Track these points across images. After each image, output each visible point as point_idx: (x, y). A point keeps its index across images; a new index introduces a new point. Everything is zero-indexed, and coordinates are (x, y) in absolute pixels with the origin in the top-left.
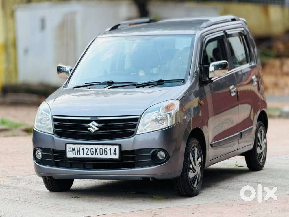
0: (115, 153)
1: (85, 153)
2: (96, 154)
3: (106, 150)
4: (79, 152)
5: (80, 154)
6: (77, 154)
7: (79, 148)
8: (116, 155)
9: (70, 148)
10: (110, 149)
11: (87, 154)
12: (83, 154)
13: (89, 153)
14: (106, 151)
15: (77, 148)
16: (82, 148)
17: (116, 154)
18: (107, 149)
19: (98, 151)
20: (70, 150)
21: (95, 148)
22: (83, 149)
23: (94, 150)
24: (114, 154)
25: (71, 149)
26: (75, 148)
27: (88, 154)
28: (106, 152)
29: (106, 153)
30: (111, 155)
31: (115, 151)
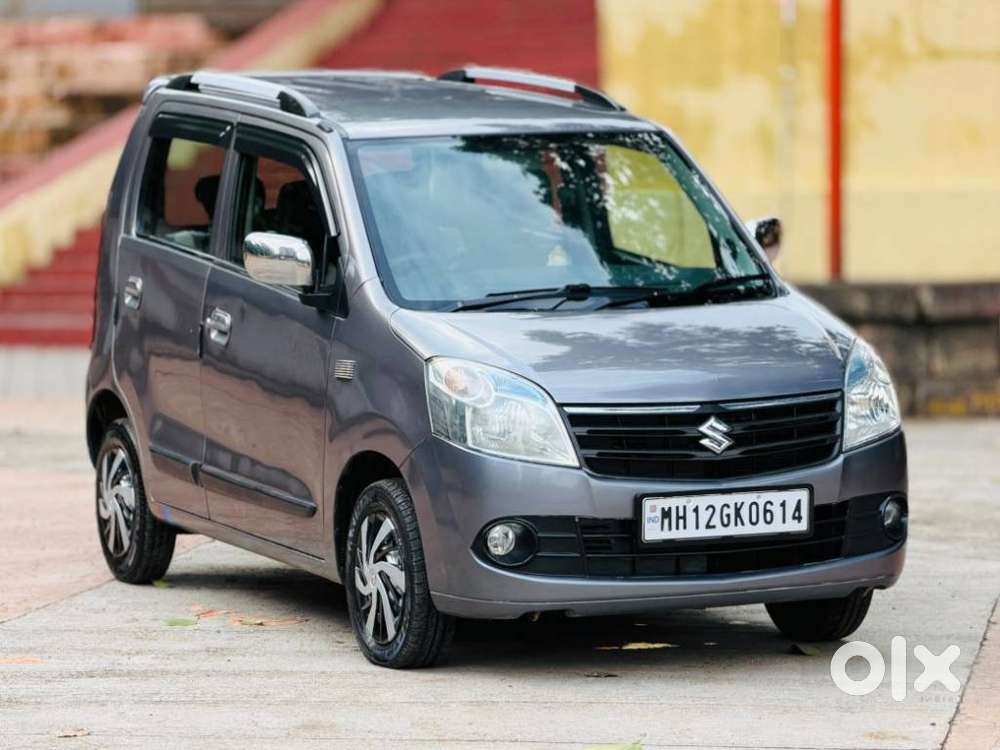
0: (797, 515)
1: (703, 522)
2: (736, 524)
3: (769, 507)
4: (681, 521)
5: (685, 527)
6: (677, 528)
7: (685, 507)
8: (799, 521)
9: (653, 509)
10: (783, 505)
11: (708, 526)
12: (697, 527)
13: (716, 521)
14: (770, 511)
15: (677, 508)
16: (694, 507)
17: (799, 519)
18: (771, 503)
19: (744, 512)
20: (653, 515)
21: (736, 504)
22: (696, 510)
23: (732, 511)
24: (794, 518)
25: (659, 514)
26: (670, 508)
27: (711, 524)
28: (768, 515)
29: (769, 519)
30: (784, 521)
31: (798, 508)
